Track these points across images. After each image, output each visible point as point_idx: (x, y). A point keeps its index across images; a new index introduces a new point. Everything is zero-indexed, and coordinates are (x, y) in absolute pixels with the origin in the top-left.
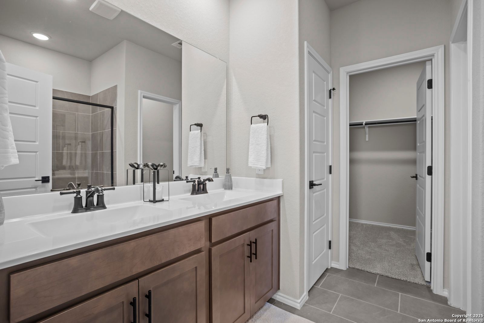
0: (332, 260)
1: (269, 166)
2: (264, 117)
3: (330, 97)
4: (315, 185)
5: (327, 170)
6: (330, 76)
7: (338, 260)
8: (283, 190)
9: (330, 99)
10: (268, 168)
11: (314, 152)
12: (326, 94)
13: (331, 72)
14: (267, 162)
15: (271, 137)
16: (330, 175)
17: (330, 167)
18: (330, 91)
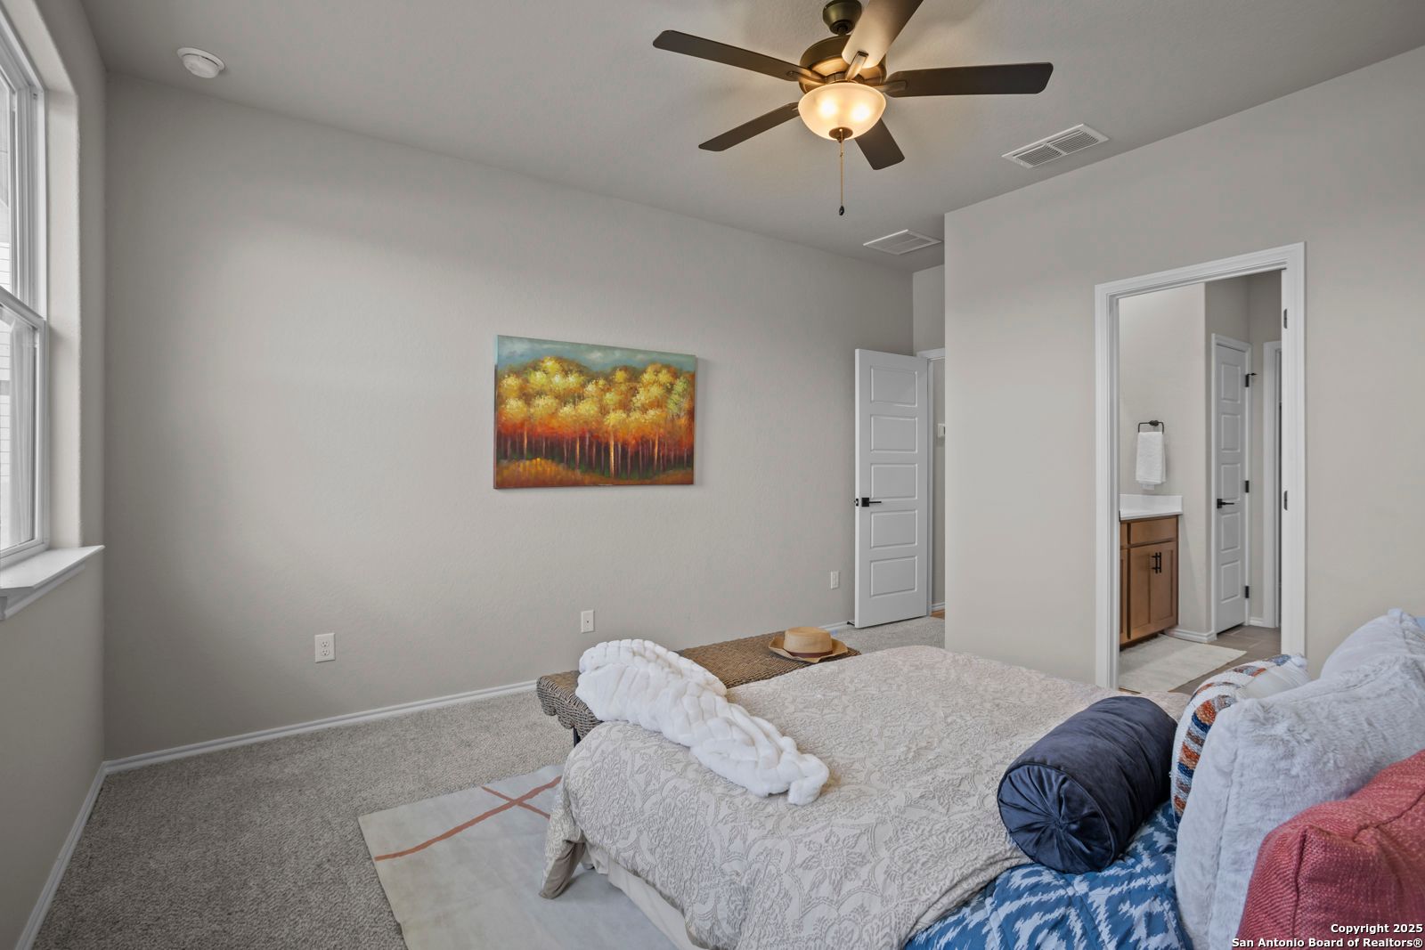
0: (1250, 614)
1: (1164, 480)
2: (1154, 424)
3: (1247, 385)
4: (1225, 504)
5: (1241, 486)
6: (1247, 355)
7: (1260, 614)
8: (1183, 508)
9: (1247, 388)
10: (1162, 483)
11: (1223, 464)
12: (1241, 381)
13: (1250, 349)
14: (1162, 477)
15: (1166, 447)
16: (1247, 494)
17: (1247, 483)
18: (1247, 377)
